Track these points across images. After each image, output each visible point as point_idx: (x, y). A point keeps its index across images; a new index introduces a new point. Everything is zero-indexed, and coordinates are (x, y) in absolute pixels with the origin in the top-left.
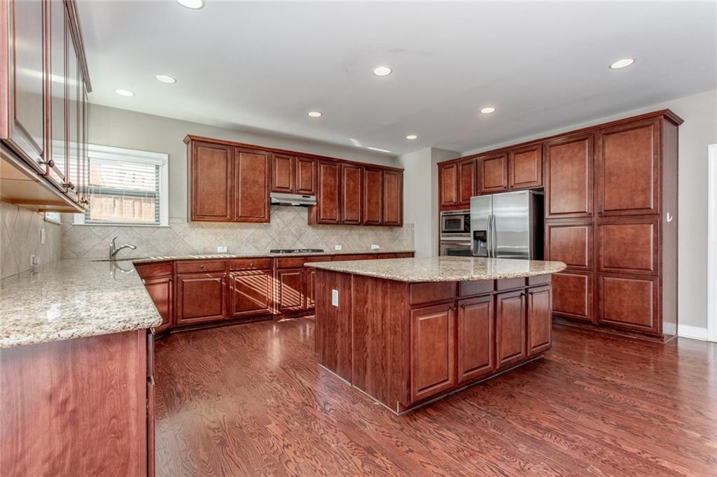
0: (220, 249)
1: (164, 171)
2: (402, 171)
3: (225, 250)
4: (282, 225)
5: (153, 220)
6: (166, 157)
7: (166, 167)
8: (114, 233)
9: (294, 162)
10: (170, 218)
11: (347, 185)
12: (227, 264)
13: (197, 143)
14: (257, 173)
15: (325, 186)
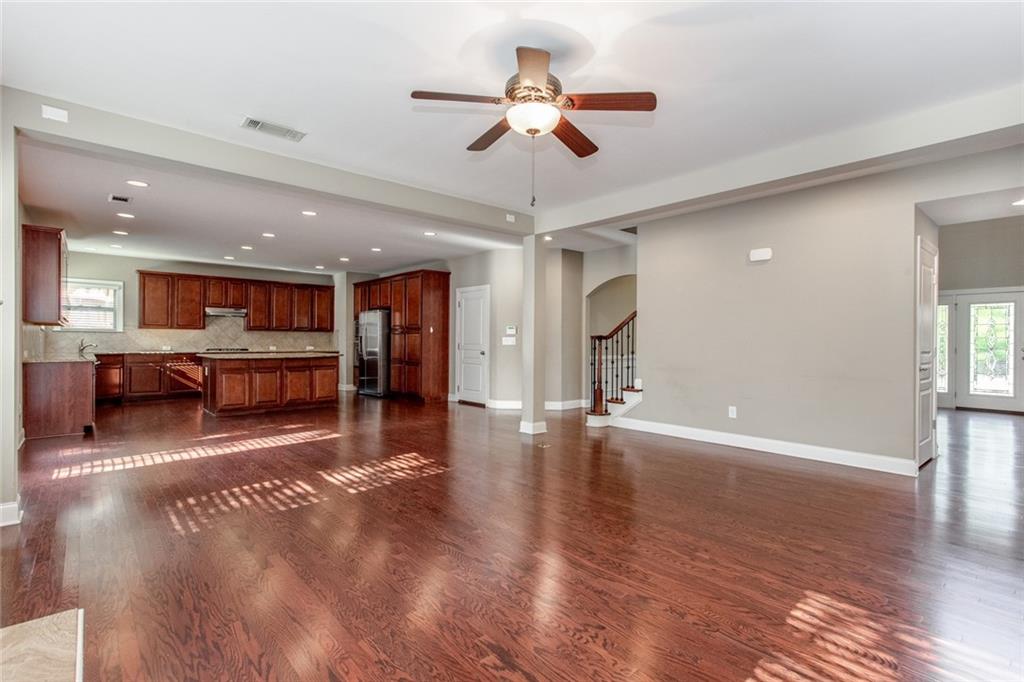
0: (164, 348)
1: (120, 293)
2: (333, 287)
3: (169, 348)
4: (219, 330)
5: (112, 327)
6: (121, 284)
7: (122, 291)
8: (82, 336)
9: (226, 284)
10: (124, 325)
11: (277, 301)
12: (165, 357)
13: (144, 275)
14: (194, 294)
15: (255, 301)
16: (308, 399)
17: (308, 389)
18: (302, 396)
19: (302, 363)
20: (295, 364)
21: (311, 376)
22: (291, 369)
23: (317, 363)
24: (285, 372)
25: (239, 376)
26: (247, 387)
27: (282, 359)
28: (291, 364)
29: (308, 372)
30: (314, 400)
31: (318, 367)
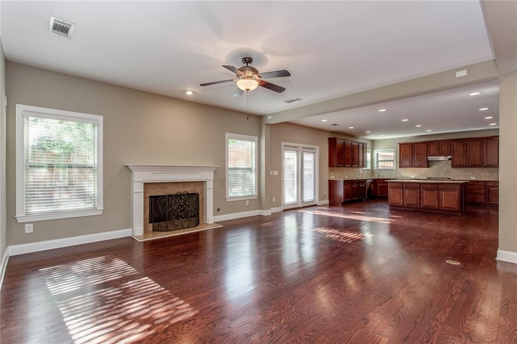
0: (412, 177)
3: (414, 177)
16: (437, 207)
17: (437, 201)
18: (433, 205)
19: (433, 186)
20: (428, 186)
21: (439, 194)
22: (427, 189)
23: (443, 187)
24: (422, 190)
25: (397, 190)
26: (402, 196)
27: (420, 183)
28: (425, 186)
29: (437, 192)
30: (441, 208)
31: (442, 189)
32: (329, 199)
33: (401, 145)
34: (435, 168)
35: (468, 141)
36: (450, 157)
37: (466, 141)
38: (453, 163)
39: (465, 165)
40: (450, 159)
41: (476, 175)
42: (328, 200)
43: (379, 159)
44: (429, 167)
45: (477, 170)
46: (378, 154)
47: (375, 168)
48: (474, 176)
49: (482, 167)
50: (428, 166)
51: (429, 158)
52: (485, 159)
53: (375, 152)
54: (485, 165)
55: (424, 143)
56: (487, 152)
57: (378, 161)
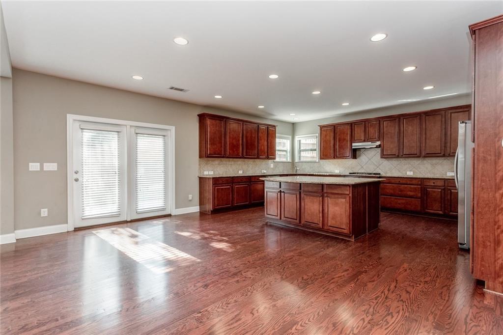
0: (336, 171)
6: (317, 135)
7: (318, 139)
9: (365, 125)
10: (319, 158)
11: (406, 131)
14: (345, 135)
15: (387, 134)
16: (321, 225)
17: (321, 215)
18: (316, 221)
19: (316, 189)
20: (310, 189)
21: (323, 203)
22: (308, 194)
24: (302, 195)
29: (321, 198)
30: (326, 228)
31: (329, 195)
32: (200, 205)
33: (322, 127)
34: (363, 158)
35: (402, 118)
36: (378, 143)
37: (399, 118)
38: (382, 151)
39: (397, 155)
40: (379, 146)
41: (414, 169)
42: (199, 207)
43: (302, 148)
44: (356, 158)
45: (415, 162)
46: (300, 141)
47: (297, 160)
48: (411, 171)
49: (419, 157)
50: (354, 157)
51: (353, 144)
52: (424, 145)
53: (297, 139)
54: (423, 154)
55: (347, 124)
56: (426, 134)
57: (300, 151)
